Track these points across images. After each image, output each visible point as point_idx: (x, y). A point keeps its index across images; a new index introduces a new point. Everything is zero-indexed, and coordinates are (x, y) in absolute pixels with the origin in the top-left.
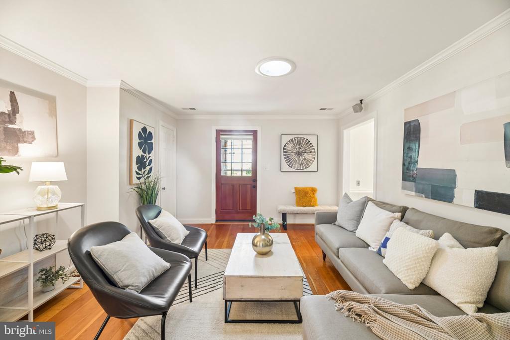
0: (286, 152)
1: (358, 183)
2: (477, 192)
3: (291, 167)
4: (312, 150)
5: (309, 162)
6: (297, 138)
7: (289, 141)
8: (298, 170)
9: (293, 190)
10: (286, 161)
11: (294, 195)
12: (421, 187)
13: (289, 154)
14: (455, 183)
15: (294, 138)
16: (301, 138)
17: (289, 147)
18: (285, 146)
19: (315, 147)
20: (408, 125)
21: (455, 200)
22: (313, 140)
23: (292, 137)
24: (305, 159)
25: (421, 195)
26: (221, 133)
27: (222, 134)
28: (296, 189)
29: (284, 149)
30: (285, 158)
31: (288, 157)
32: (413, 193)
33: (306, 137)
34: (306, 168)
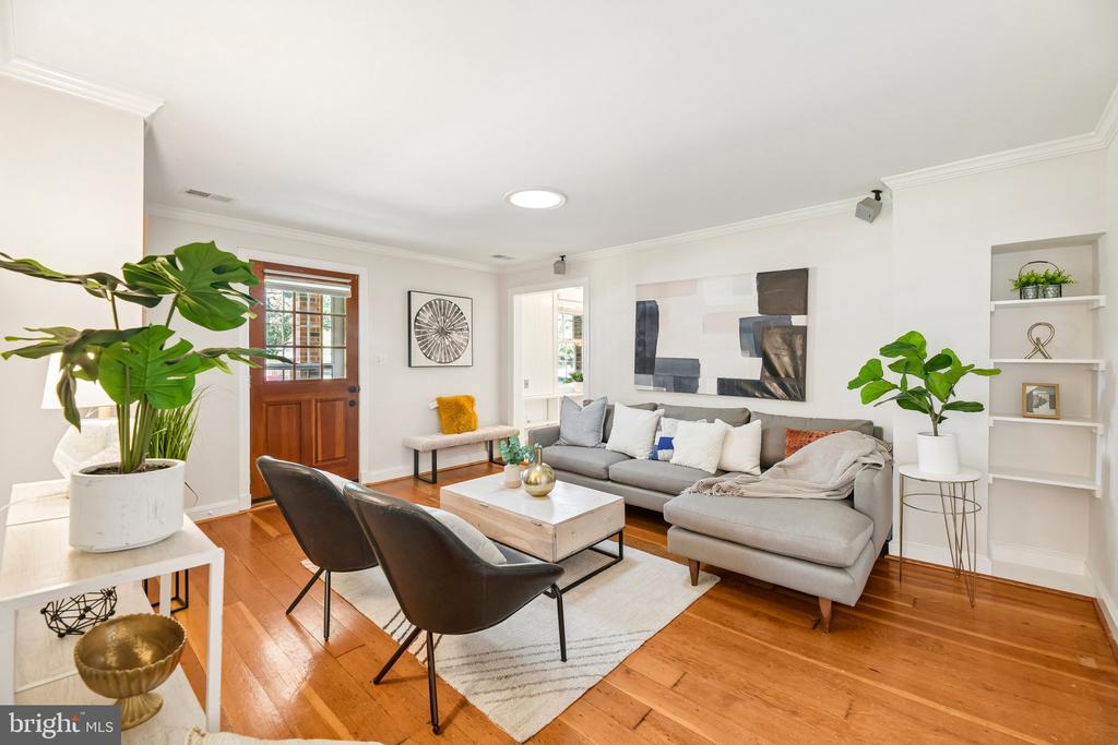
0: (420, 328)
1: (527, 385)
2: (719, 379)
3: (429, 358)
4: (463, 325)
5: (460, 348)
6: (440, 300)
7: (425, 305)
8: (443, 365)
9: (435, 405)
10: (420, 345)
11: (435, 413)
12: (661, 379)
13: (425, 333)
14: (699, 372)
15: (435, 300)
16: (445, 301)
17: (426, 317)
18: (418, 314)
19: (468, 320)
20: (641, 306)
21: (699, 391)
22: (464, 306)
23: (431, 298)
24: (453, 342)
25: (661, 388)
26: (266, 271)
27: (269, 274)
28: (440, 400)
29: (416, 320)
30: (418, 339)
31: (423, 338)
32: (652, 388)
33: (455, 301)
34: (455, 359)
